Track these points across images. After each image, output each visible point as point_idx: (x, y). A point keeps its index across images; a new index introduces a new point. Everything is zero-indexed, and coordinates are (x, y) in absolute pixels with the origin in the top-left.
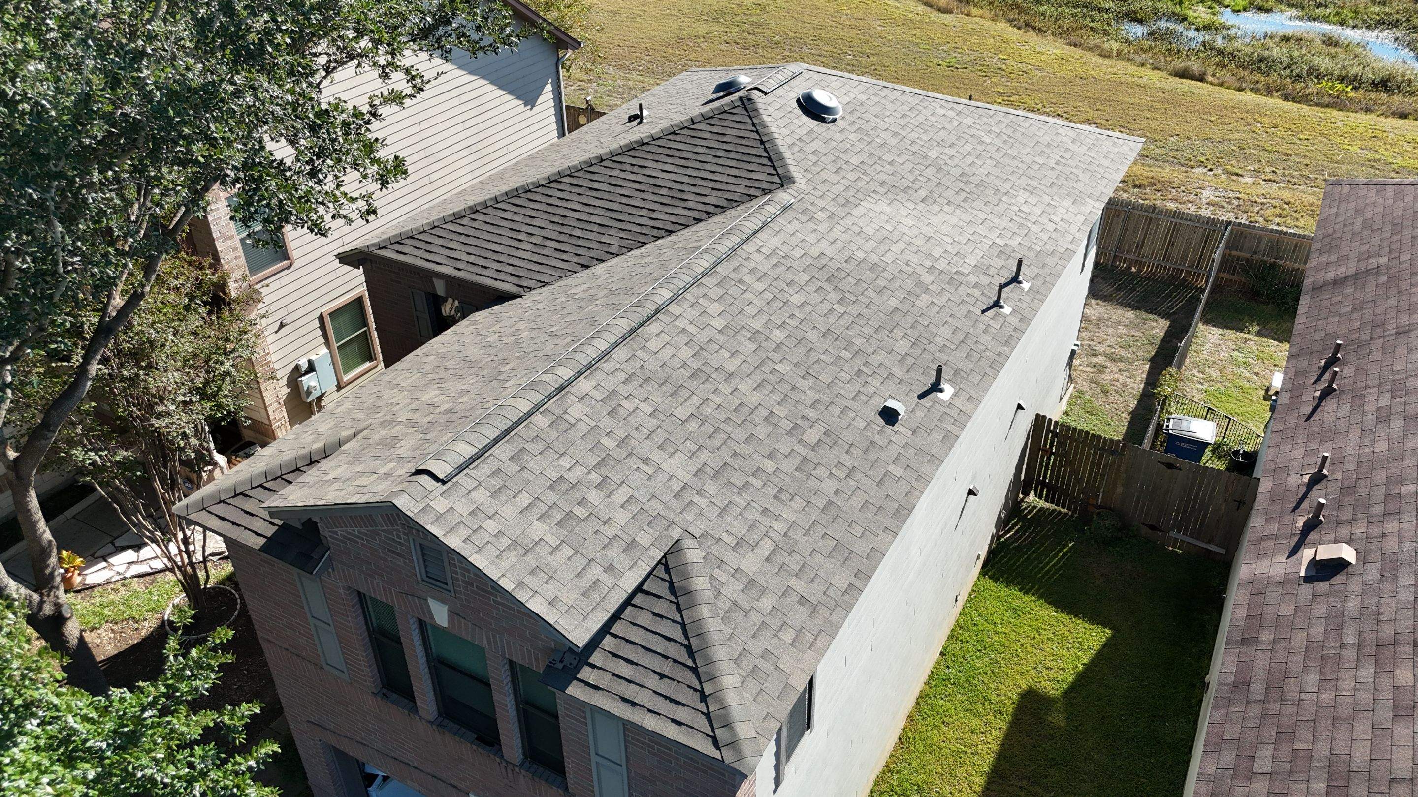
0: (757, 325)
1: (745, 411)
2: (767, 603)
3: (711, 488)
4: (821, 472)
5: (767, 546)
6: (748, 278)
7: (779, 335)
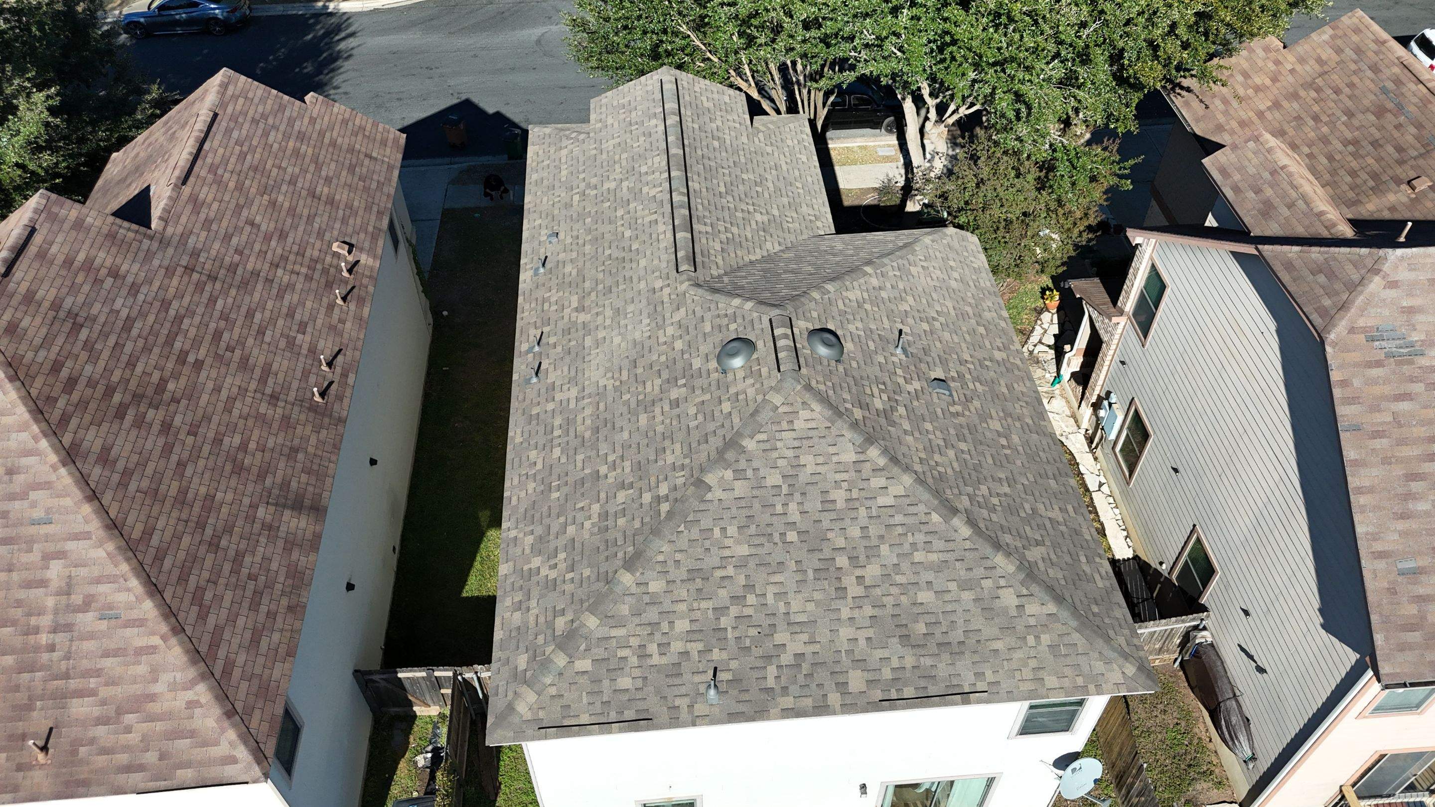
0: (632, 206)
1: (605, 178)
2: (552, 151)
3: (594, 152)
4: (563, 194)
5: (563, 160)
6: (654, 217)
7: (620, 213)
